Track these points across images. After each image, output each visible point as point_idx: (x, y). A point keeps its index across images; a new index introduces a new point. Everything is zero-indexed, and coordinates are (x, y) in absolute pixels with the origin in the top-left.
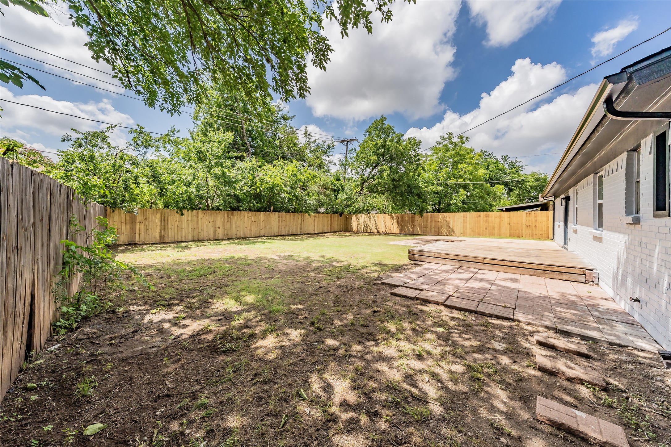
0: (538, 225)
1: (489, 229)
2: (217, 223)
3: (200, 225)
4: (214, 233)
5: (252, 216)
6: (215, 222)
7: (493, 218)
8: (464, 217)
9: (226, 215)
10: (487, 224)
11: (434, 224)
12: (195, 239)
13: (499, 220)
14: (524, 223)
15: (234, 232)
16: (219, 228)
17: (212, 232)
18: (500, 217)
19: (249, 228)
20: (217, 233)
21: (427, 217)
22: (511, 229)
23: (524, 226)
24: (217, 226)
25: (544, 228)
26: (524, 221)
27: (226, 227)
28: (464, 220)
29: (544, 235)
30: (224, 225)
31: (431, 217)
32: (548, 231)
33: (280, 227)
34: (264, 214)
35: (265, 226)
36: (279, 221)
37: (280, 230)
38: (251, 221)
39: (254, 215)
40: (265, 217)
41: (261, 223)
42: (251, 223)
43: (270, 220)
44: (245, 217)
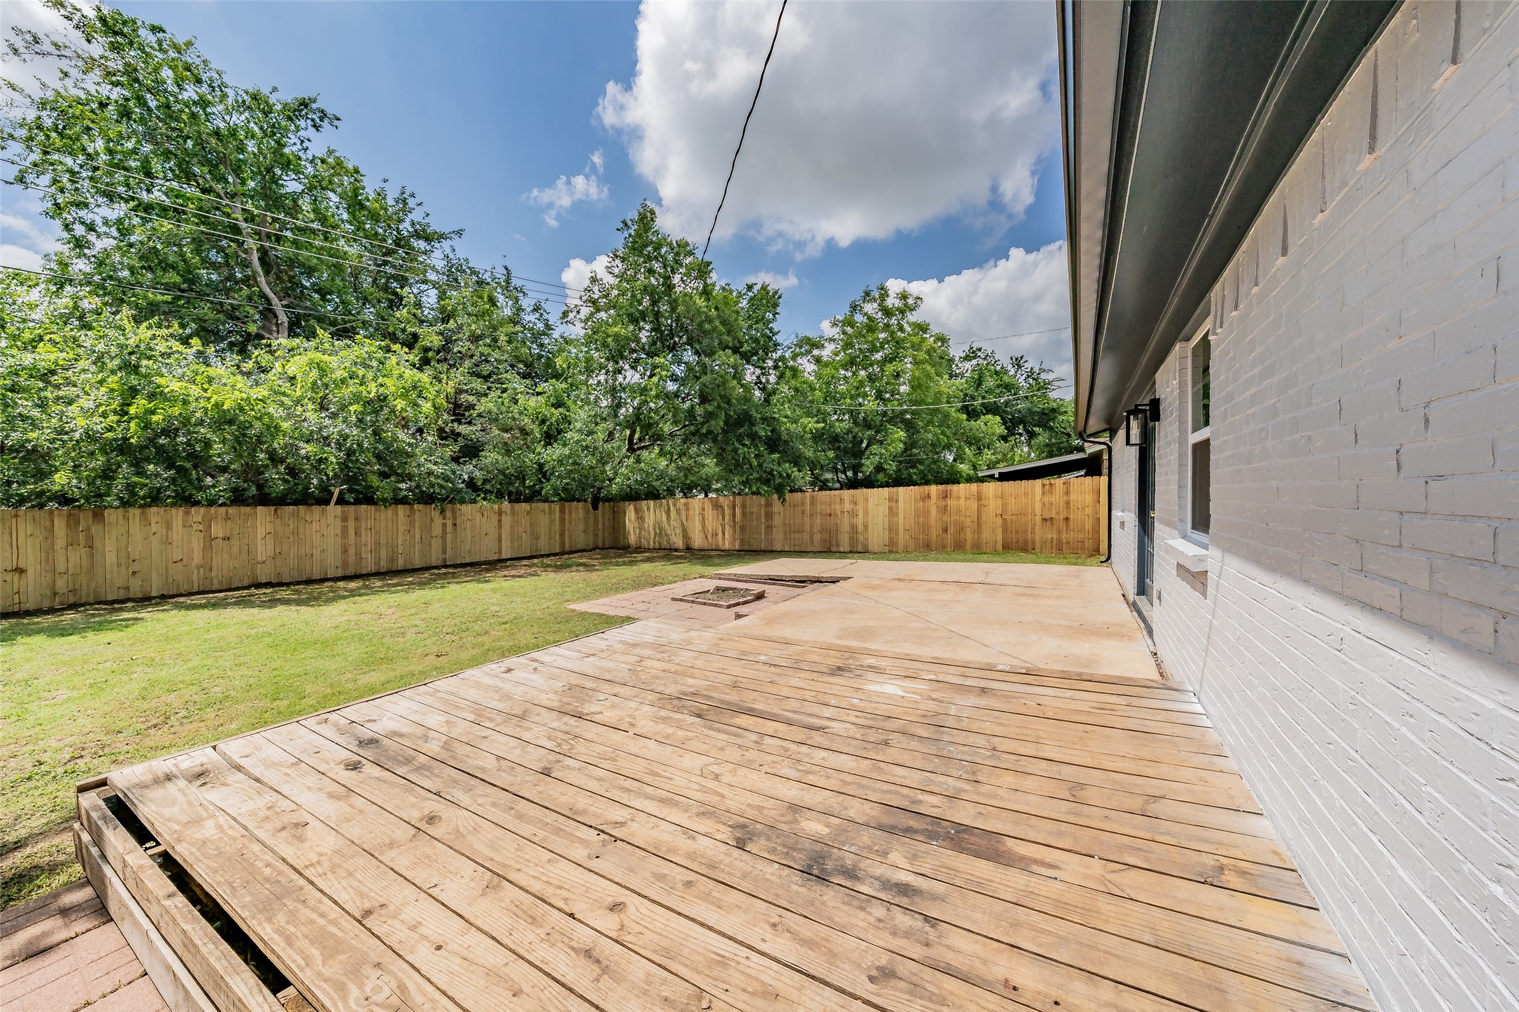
0: (1071, 517)
1: (951, 530)
7: (962, 502)
8: (890, 500)
10: (945, 519)
11: (818, 520)
13: (975, 506)
14: (1038, 511)
15: (113, 578)
18: (979, 498)
19: (196, 560)
21: (803, 503)
22: (1005, 530)
23: (1038, 518)
25: (1088, 524)
26: (1038, 506)
27: (61, 567)
28: (890, 508)
29: (1089, 544)
31: (812, 503)
32: (1096, 531)
33: (352, 551)
34: (270, 514)
35: (278, 551)
36: (345, 530)
37: (352, 559)
38: (208, 539)
39: (220, 518)
40: (278, 522)
41: (259, 542)
42: (208, 545)
43: (301, 531)
44: (169, 526)
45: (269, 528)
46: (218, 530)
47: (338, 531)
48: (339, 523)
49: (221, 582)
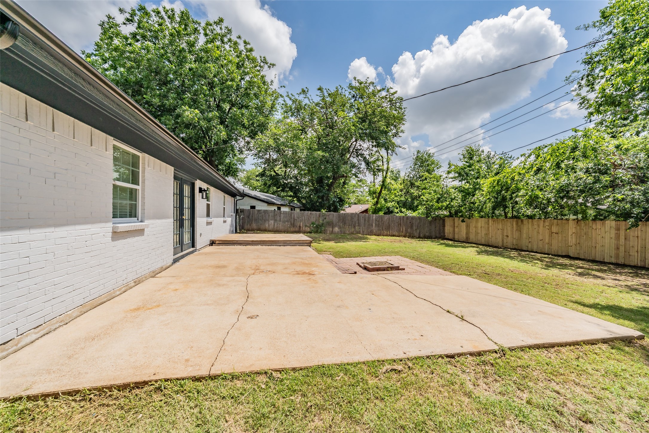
2: (505, 231)
3: (490, 231)
4: (503, 241)
5: (551, 225)
6: (503, 230)
9: (514, 223)
12: (487, 244)
15: (524, 243)
16: (507, 236)
17: (501, 241)
19: (547, 241)
20: (505, 241)
24: (505, 234)
27: (514, 237)
30: (512, 234)
33: (622, 249)
34: (575, 223)
35: (578, 242)
36: (618, 237)
37: (622, 254)
38: (550, 233)
39: (555, 225)
40: (578, 228)
41: (570, 236)
42: (550, 235)
43: (590, 234)
44: (539, 226)
45: (574, 230)
46: (554, 229)
47: (613, 235)
48: (613, 232)
49: (554, 252)
